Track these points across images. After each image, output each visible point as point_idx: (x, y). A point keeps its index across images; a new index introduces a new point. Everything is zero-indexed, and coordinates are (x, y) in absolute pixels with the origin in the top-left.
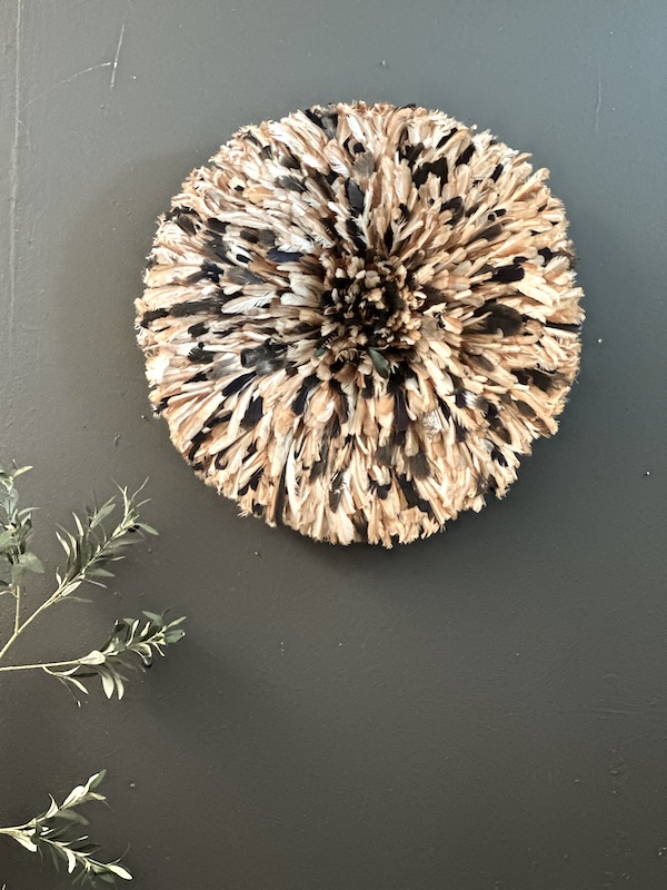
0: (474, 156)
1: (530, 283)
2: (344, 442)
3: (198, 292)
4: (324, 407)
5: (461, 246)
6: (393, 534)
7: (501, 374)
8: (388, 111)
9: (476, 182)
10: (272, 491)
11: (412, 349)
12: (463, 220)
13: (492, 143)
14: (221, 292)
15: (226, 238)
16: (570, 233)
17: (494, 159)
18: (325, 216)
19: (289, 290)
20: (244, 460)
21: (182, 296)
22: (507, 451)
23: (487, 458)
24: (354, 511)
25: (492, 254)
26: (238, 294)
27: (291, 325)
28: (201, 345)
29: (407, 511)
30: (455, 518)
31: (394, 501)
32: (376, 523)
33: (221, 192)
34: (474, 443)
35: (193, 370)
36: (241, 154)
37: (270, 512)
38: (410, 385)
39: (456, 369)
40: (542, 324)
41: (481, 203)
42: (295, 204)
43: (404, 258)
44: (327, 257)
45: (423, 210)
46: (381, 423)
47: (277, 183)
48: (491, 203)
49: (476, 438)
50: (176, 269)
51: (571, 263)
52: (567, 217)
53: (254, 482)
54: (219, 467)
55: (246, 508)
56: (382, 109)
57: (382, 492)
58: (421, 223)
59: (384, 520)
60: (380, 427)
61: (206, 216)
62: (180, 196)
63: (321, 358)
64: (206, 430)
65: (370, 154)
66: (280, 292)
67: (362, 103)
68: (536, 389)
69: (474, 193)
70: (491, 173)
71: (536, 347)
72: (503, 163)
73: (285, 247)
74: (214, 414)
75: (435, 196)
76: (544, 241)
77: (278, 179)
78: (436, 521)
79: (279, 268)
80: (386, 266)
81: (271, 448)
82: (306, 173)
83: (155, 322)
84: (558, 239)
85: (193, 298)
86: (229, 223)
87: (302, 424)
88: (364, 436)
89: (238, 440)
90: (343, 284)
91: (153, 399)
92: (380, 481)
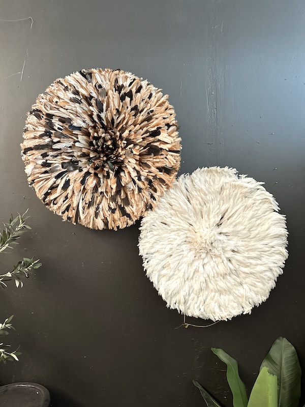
0: (142, 89)
1: (163, 136)
2: (99, 194)
3: (44, 141)
4: (92, 182)
5: (138, 124)
6: (117, 226)
7: (153, 169)
8: (110, 72)
9: (143, 100)
10: (74, 212)
11: (123, 162)
12: (139, 114)
13: (148, 85)
14: (52, 141)
15: (53, 121)
16: (176, 118)
17: (149, 91)
18: (90, 113)
19: (78, 141)
20: (64, 201)
21: (37, 142)
22: (156, 196)
23: (149, 198)
24: (104, 218)
25: (149, 127)
26: (59, 142)
27: (79, 154)
28: (47, 161)
29: (122, 217)
30: (138, 219)
31: (117, 214)
32: (111, 222)
33: (50, 104)
34: (144, 193)
35: (44, 170)
36: (57, 89)
37: (74, 219)
38: (122, 174)
39: (138, 168)
40: (167, 151)
41: (145, 108)
42: (78, 108)
43: (118, 129)
44: (91, 129)
45: (124, 111)
46: (112, 187)
47: (71, 100)
48: (148, 108)
49: (145, 191)
50: (35, 132)
51: (177, 128)
52: (175, 112)
53: (67, 209)
54: (54, 204)
55: (65, 218)
56: (108, 71)
57: (113, 211)
58: (124, 115)
59: (114, 221)
60: (112, 189)
61: (45, 112)
62: (35, 105)
63: (91, 165)
64: (50, 191)
65: (104, 89)
66: (75, 142)
67: (101, 69)
68: (165, 174)
69: (142, 104)
70: (148, 96)
71: (165, 159)
72: (152, 93)
73: (75, 124)
74: (52, 186)
75: (129, 105)
76: (167, 121)
77: (71, 98)
78: (132, 221)
79: (74, 133)
80: (112, 132)
81: (73, 197)
82: (81, 97)
83: (28, 152)
84: (172, 120)
85: (42, 143)
86: (54, 115)
87: (84, 189)
88: (106, 192)
89: (61, 195)
90: (97, 139)
91: (29, 180)
92: (113, 208)
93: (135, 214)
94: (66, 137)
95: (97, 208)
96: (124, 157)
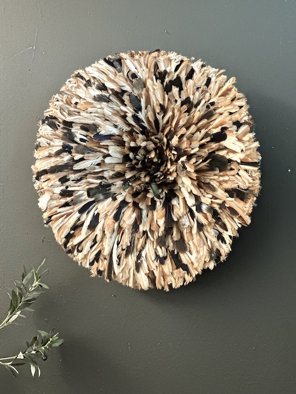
0: (195, 74)
1: (230, 142)
2: (142, 235)
3: (62, 159)
4: (130, 217)
5: (194, 124)
6: (169, 283)
7: (220, 193)
8: (146, 55)
9: (198, 88)
12: (194, 109)
13: (203, 66)
14: (73, 159)
15: (73, 130)
17: (205, 75)
20: (91, 247)
21: (54, 162)
22: (226, 235)
23: (215, 240)
24: (148, 272)
26: (82, 159)
29: (176, 270)
30: (200, 274)
32: (159, 278)
33: (68, 106)
34: (208, 232)
35: (63, 201)
36: (75, 85)
40: (238, 163)
41: (202, 99)
42: (106, 109)
44: (126, 136)
45: (172, 106)
47: (95, 99)
48: (207, 99)
49: (209, 229)
50: (50, 149)
51: (251, 128)
52: (247, 103)
53: (97, 258)
55: (94, 272)
56: (143, 54)
57: (162, 260)
59: (164, 276)
61: (62, 119)
62: (48, 110)
63: (127, 190)
64: (72, 232)
65: (140, 79)
67: (133, 52)
69: (197, 94)
70: (205, 82)
72: (210, 76)
73: (103, 132)
74: (75, 224)
75: (177, 98)
76: (236, 117)
77: (95, 96)
78: (191, 276)
79: (101, 144)
80: (156, 138)
82: (110, 92)
83: (42, 177)
85: (59, 163)
86: (73, 122)
88: (152, 232)
89: (87, 237)
90: (135, 150)
91: (44, 217)
92: (161, 255)
93: (196, 265)
94: (91, 150)
95: (139, 257)
96: (175, 175)
